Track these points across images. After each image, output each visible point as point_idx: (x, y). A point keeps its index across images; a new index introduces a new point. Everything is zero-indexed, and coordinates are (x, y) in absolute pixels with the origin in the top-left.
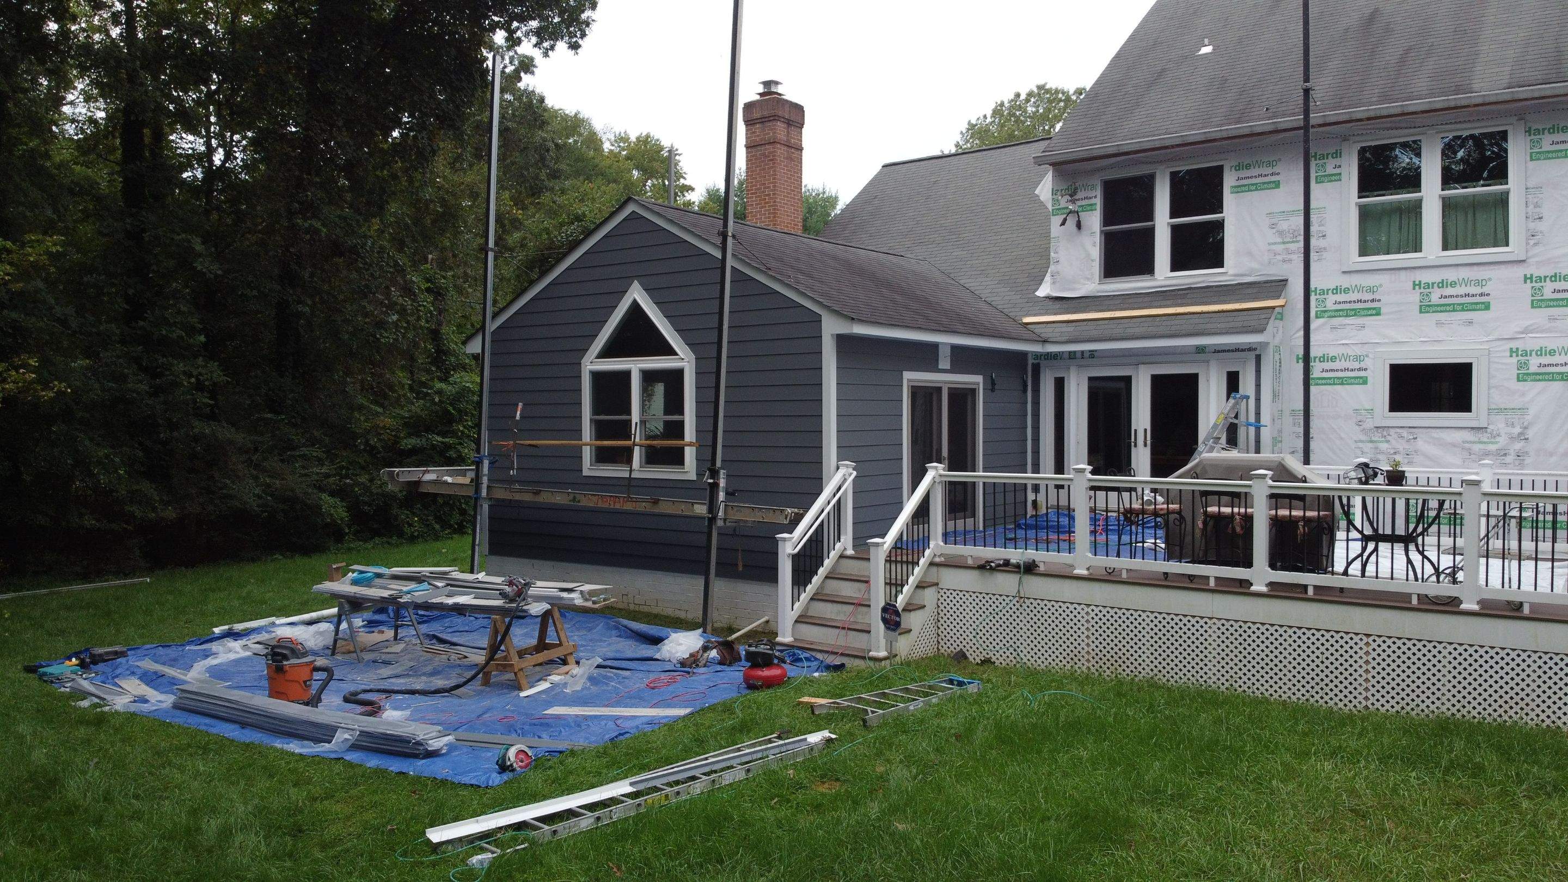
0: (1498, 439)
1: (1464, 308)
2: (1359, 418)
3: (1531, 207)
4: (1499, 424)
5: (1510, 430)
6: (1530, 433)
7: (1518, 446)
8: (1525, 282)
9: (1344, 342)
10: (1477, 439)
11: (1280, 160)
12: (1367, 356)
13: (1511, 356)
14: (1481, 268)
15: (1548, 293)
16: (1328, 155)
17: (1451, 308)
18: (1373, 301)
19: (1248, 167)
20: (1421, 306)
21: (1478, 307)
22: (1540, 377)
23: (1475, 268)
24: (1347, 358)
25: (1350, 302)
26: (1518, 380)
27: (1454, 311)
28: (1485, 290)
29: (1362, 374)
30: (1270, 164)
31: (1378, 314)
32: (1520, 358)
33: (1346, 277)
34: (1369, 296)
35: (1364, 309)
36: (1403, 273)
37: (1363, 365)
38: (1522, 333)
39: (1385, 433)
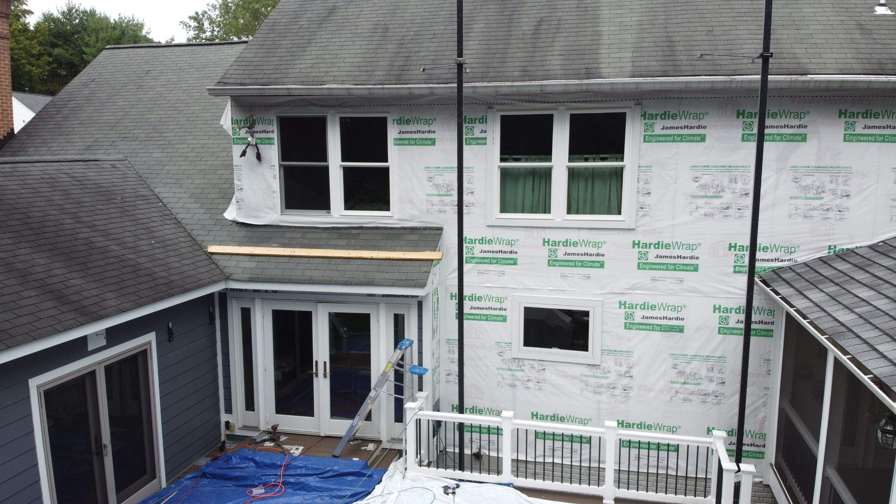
0: (608, 375)
1: (583, 264)
2: (500, 350)
3: (642, 183)
4: (609, 363)
5: (618, 368)
6: (634, 372)
7: (625, 381)
8: (634, 247)
9: (488, 285)
10: (592, 374)
11: (435, 119)
12: (506, 298)
13: (620, 308)
14: (598, 232)
15: (652, 258)
16: (475, 119)
17: (573, 264)
18: (511, 252)
19: (408, 122)
20: (549, 260)
21: (595, 265)
22: (643, 327)
23: (594, 232)
24: (491, 298)
25: (493, 252)
26: (626, 328)
27: (575, 266)
28: (601, 251)
29: (502, 313)
30: (427, 122)
31: (515, 264)
32: (627, 310)
33: (491, 229)
34: (507, 248)
35: (504, 259)
36: (535, 231)
37: (503, 306)
38: (630, 289)
39: (520, 363)
